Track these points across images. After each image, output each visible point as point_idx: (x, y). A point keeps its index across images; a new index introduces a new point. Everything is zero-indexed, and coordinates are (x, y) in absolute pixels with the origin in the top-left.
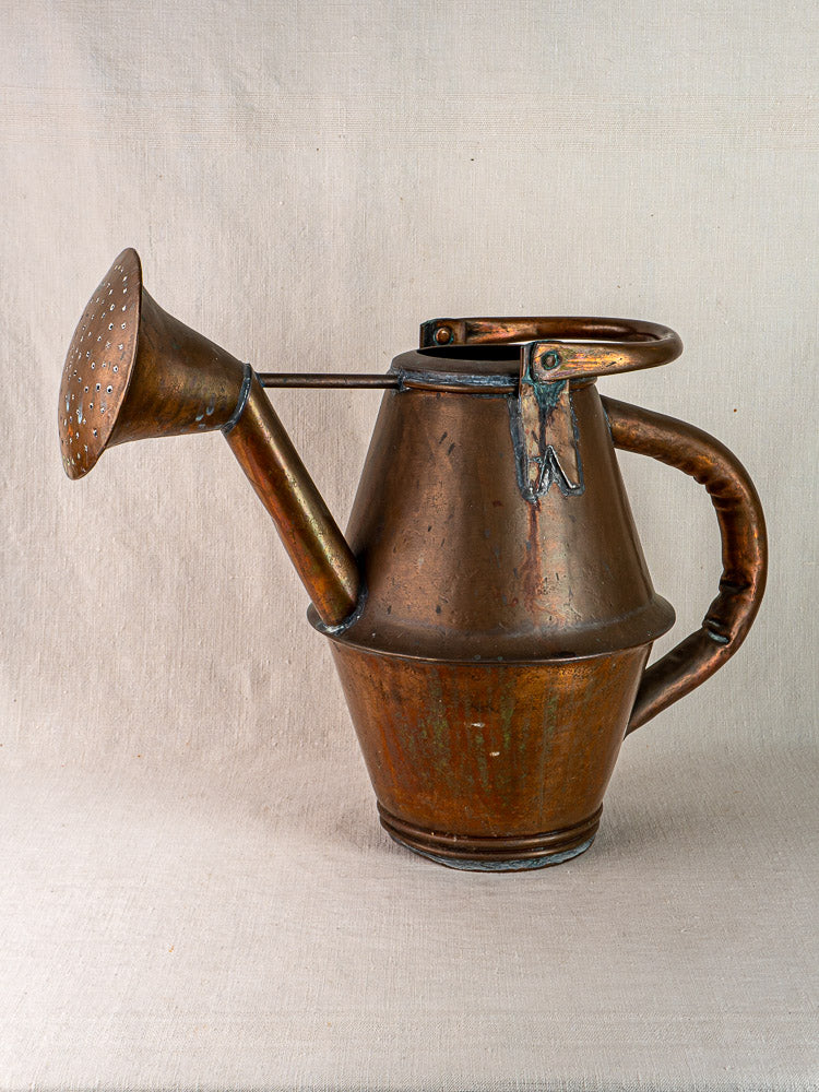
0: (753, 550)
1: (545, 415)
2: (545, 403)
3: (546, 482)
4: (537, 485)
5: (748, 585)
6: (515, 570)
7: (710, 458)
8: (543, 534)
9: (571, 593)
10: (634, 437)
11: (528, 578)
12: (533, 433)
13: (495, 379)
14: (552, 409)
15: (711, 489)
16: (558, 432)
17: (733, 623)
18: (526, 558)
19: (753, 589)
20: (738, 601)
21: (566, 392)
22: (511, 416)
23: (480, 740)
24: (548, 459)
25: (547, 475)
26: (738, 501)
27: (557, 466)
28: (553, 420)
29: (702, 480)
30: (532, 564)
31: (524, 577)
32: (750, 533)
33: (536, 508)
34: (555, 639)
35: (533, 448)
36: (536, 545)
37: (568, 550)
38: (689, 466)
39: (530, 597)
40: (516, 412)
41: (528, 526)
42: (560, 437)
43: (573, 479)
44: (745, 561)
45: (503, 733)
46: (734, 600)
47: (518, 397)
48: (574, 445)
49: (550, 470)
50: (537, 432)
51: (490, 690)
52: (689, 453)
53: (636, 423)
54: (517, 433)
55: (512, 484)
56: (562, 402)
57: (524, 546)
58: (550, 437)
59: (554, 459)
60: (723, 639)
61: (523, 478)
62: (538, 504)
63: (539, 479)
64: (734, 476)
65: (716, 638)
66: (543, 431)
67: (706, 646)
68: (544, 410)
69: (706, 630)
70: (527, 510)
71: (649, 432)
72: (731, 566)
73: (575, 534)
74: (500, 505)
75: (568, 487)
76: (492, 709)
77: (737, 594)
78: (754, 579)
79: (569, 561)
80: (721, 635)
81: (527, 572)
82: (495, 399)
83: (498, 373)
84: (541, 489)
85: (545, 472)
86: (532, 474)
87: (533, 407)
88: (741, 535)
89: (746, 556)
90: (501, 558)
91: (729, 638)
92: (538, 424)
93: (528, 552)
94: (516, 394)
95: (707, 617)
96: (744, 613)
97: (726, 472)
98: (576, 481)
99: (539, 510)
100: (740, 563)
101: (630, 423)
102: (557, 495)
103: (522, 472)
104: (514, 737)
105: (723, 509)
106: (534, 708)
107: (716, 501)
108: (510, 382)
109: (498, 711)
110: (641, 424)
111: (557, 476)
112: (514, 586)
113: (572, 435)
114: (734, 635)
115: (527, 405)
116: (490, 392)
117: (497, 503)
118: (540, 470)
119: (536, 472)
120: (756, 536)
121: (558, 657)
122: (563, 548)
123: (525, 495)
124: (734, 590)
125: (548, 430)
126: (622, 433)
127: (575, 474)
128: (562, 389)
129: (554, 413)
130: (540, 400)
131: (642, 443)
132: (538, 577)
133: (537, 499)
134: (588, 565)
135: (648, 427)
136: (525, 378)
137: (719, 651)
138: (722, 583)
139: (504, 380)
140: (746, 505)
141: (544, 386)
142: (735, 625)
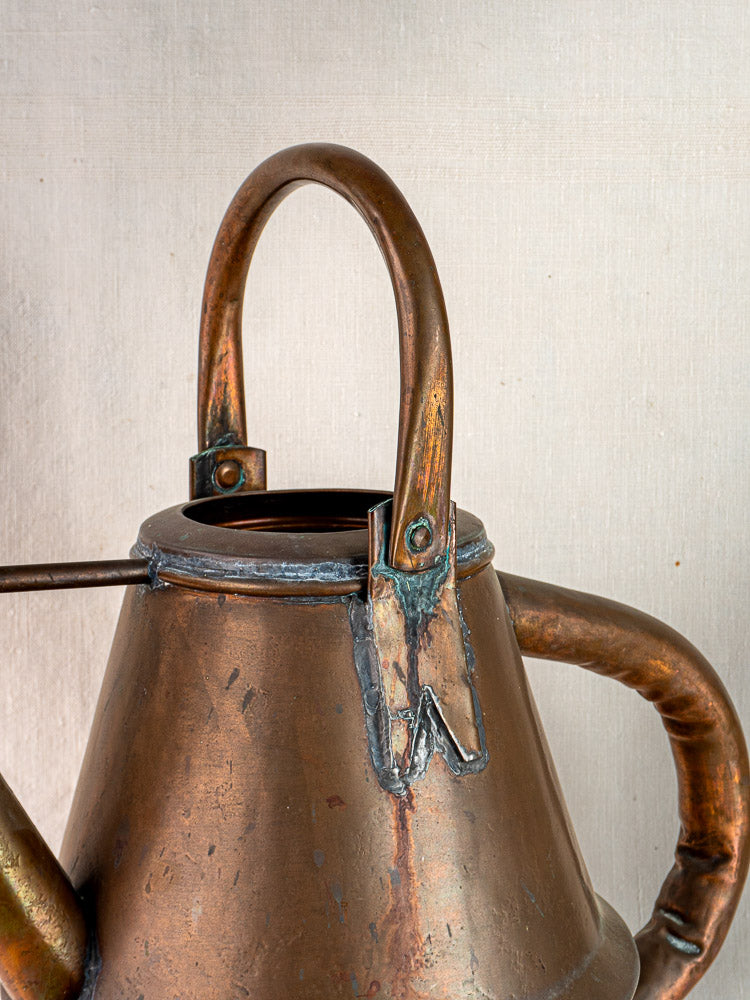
0: (731, 802)
1: (416, 631)
2: (414, 608)
3: (422, 753)
4: (408, 765)
5: (726, 857)
6: (372, 926)
7: (664, 665)
8: (420, 852)
9: (474, 960)
10: (550, 639)
11: (397, 940)
12: (396, 665)
13: (324, 569)
14: (428, 618)
15: (666, 708)
16: (440, 660)
17: (706, 920)
18: (391, 901)
19: (734, 864)
20: (711, 883)
21: (450, 585)
22: (355, 635)
24: (425, 713)
25: (423, 741)
26: (708, 727)
27: (440, 722)
28: (430, 638)
29: (652, 696)
30: (402, 912)
31: (388, 939)
32: (727, 777)
33: (405, 805)
35: (395, 693)
36: (409, 875)
37: (466, 877)
38: (634, 677)
39: (402, 975)
40: (363, 628)
41: (393, 840)
42: (444, 669)
43: (468, 741)
44: (721, 820)
46: (704, 881)
47: (365, 600)
48: (468, 680)
49: (429, 731)
50: (404, 664)
52: (636, 657)
53: (552, 615)
54: (368, 666)
55: (360, 764)
56: (444, 605)
57: (388, 879)
58: (427, 671)
59: (435, 709)
60: (692, 948)
61: (380, 749)
62: (410, 796)
63: (411, 750)
64: (704, 688)
65: (680, 945)
66: (413, 661)
67: (667, 957)
68: (415, 621)
69: (663, 932)
70: (390, 810)
71: (575, 628)
72: (696, 826)
73: (476, 844)
74: (342, 802)
75: (461, 759)
77: (707, 872)
78: (736, 847)
79: (467, 898)
80: (688, 941)
81: (394, 927)
82: (325, 605)
83: (330, 558)
84: (413, 767)
85: (419, 735)
86: (398, 742)
87: (394, 617)
88: (713, 778)
89: (721, 812)
90: (345, 904)
91: (700, 946)
92: (404, 650)
93: (396, 891)
94: (363, 596)
95: (659, 906)
96: (721, 902)
97: (691, 683)
98: (474, 746)
99: (412, 808)
100: (712, 822)
101: (543, 615)
102: (443, 776)
103: (379, 738)
105: (684, 739)
107: (671, 725)
108: (350, 573)
110: (562, 616)
111: (442, 739)
112: (371, 958)
113: (463, 664)
114: (707, 941)
115: (384, 614)
116: (316, 592)
117: (335, 801)
118: (410, 732)
119: (404, 737)
120: (737, 779)
122: (457, 873)
123: (385, 781)
124: (702, 863)
125: (422, 657)
126: (532, 633)
127: (471, 734)
128: (444, 581)
129: (432, 627)
130: (407, 604)
131: (562, 647)
132: (415, 935)
133: (407, 787)
134: (500, 900)
135: (573, 620)
136: (378, 565)
137: (688, 968)
138: (681, 850)
139: (340, 570)
140: (721, 732)
141: (413, 578)
142: (710, 924)
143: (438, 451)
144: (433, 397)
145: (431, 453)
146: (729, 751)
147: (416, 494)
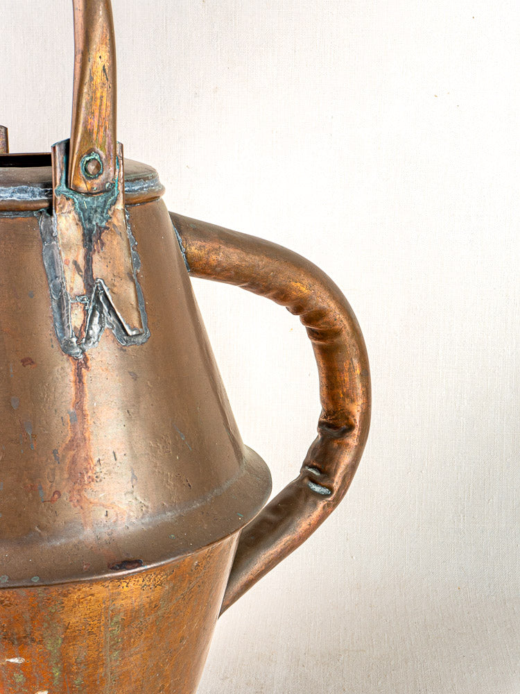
0: (354, 388)
1: (91, 238)
2: (90, 221)
3: (96, 328)
4: (84, 335)
5: (351, 427)
6: (55, 452)
7: (302, 287)
8: (93, 399)
9: (134, 477)
10: (214, 263)
11: (74, 462)
12: (75, 263)
13: (21, 191)
14: (101, 230)
15: (307, 321)
16: (110, 261)
17: (336, 471)
18: (70, 435)
19: (356, 432)
20: (340, 446)
21: (120, 206)
22: (44, 240)
23: (20, 678)
24: (97, 299)
25: (96, 320)
26: (337, 333)
27: (110, 306)
28: (103, 244)
29: (297, 310)
30: (78, 443)
31: (67, 461)
32: (351, 370)
33: (82, 365)
34: (113, 542)
35: (75, 284)
36: (84, 416)
37: (129, 419)
38: (282, 296)
39: (77, 487)
40: (50, 235)
41: (71, 391)
42: (114, 267)
43: (132, 321)
44: (347, 401)
45: (50, 667)
46: (335, 445)
47: (51, 214)
48: (132, 278)
49: (101, 312)
50: (81, 262)
51: (27, 616)
52: (281, 280)
53: (216, 245)
54: (53, 263)
55: (47, 334)
56: (114, 221)
57: (67, 418)
58: (99, 269)
59: (106, 296)
60: (325, 491)
61: (62, 324)
62: (86, 359)
63: (86, 325)
64: (332, 305)
65: (317, 489)
66: (89, 261)
67: (307, 497)
68: (90, 231)
69: (306, 481)
70: (70, 368)
71: (234, 256)
72: (331, 407)
73: (137, 396)
74: (32, 363)
75: (127, 334)
76: (33, 640)
77: (337, 438)
78: (358, 421)
79: (130, 434)
80: (323, 486)
81: (72, 453)
82: (21, 218)
83: (25, 183)
84: (88, 338)
85: (93, 315)
86: (76, 318)
87: (74, 227)
88: (342, 371)
89: (347, 395)
90: (34, 436)
91: (331, 489)
92: (82, 252)
93: (73, 427)
94: (50, 211)
95: (305, 465)
96: (346, 459)
97: (323, 301)
98: (136, 324)
99: (87, 367)
100: (341, 402)
101: (208, 246)
102: (113, 346)
103: (61, 316)
104: (66, 671)
105: (321, 343)
106: (90, 633)
107: (312, 334)
108: (40, 194)
109: (40, 642)
110: (222, 247)
111: (112, 319)
112: (54, 475)
113: (129, 265)
114: (336, 486)
115: (66, 224)
116: (14, 208)
117: (27, 361)
118: (86, 312)
119: (81, 316)
120: (358, 372)
121: (117, 570)
122: (121, 415)
123: (66, 348)
124: (335, 433)
125: (96, 257)
126: (200, 259)
127: (135, 316)
128: (114, 203)
129: (104, 236)
130: (84, 218)
131: (224, 269)
132: (88, 459)
133: (83, 352)
134: (156, 436)
135: (231, 250)
136: (60, 187)
137: (321, 504)
138: (321, 424)
139: (33, 192)
140: (346, 337)
141: (89, 199)
142: (338, 474)
143: (104, 100)
144: (99, 58)
145: (98, 101)
146: (353, 351)
147: (88, 133)
